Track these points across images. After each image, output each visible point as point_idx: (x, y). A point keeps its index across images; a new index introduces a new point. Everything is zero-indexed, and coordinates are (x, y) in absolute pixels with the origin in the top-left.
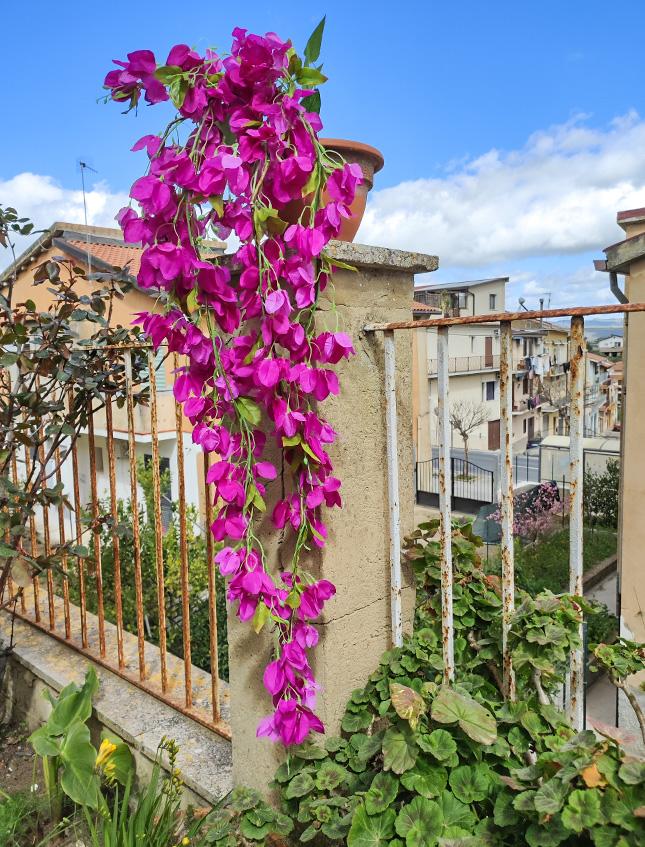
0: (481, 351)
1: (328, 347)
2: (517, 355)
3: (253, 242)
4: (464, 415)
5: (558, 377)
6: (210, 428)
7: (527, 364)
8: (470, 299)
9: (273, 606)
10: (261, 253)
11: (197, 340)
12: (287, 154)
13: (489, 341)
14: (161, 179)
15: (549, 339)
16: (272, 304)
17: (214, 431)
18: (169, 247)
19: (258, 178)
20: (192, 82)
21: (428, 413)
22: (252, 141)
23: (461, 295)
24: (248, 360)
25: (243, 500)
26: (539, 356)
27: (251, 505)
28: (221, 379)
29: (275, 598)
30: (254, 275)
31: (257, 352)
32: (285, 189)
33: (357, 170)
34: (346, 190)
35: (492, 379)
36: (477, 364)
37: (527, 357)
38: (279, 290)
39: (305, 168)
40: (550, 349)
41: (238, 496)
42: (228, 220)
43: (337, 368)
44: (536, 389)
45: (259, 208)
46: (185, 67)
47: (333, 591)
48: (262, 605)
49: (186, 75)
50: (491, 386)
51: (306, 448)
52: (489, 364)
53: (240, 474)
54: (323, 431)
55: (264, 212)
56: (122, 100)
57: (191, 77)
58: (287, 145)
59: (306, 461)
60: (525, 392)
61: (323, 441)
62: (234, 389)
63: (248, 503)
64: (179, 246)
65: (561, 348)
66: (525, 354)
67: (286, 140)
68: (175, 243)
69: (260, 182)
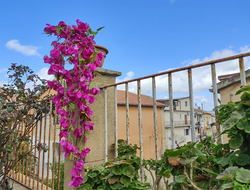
0: (183, 119)
1: (94, 91)
2: (195, 121)
3: (78, 66)
4: (178, 139)
5: (209, 128)
6: (61, 109)
7: (199, 124)
8: (179, 103)
9: (74, 153)
10: (80, 68)
11: (60, 88)
12: (87, 48)
13: (186, 116)
14: (58, 50)
15: (205, 116)
16: (82, 80)
17: (62, 110)
18: (57, 65)
19: (80, 52)
20: (63, 30)
21: (165, 138)
22: (80, 44)
23: (176, 102)
24: (74, 92)
25: (68, 128)
26: (202, 121)
27: (70, 129)
28: (66, 97)
29: (75, 151)
30: (78, 73)
31: (76, 91)
32: (87, 55)
33: (103, 53)
34: (100, 57)
35: (188, 128)
36: (182, 123)
37: (199, 121)
38: (84, 76)
39: (92, 51)
40: (206, 119)
41: (67, 126)
42: (72, 61)
43: (95, 96)
44: (202, 132)
45: (80, 58)
46: (62, 26)
47: (90, 151)
48: (71, 153)
49: (61, 28)
50: (187, 130)
51: (86, 114)
52: (186, 123)
53: (68, 121)
54: (90, 112)
55: (81, 59)
56: (48, 34)
57: (63, 29)
58: (88, 46)
59: (86, 118)
60: (199, 133)
61: (90, 114)
62: (69, 100)
63: (70, 128)
64: (60, 65)
65: (210, 119)
66: (198, 121)
67: (87, 45)
68: (59, 64)
69: (81, 53)
